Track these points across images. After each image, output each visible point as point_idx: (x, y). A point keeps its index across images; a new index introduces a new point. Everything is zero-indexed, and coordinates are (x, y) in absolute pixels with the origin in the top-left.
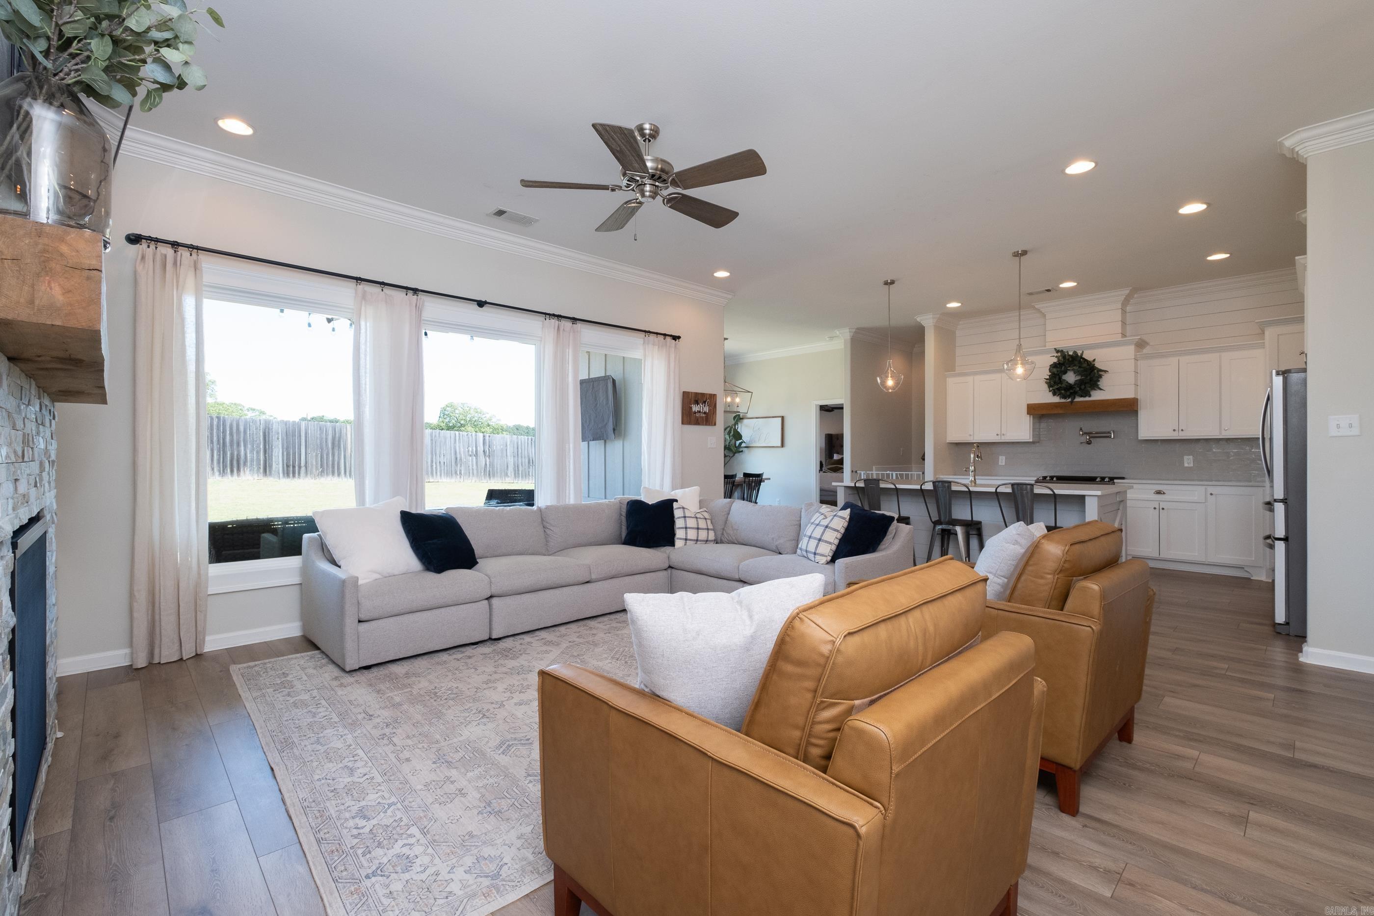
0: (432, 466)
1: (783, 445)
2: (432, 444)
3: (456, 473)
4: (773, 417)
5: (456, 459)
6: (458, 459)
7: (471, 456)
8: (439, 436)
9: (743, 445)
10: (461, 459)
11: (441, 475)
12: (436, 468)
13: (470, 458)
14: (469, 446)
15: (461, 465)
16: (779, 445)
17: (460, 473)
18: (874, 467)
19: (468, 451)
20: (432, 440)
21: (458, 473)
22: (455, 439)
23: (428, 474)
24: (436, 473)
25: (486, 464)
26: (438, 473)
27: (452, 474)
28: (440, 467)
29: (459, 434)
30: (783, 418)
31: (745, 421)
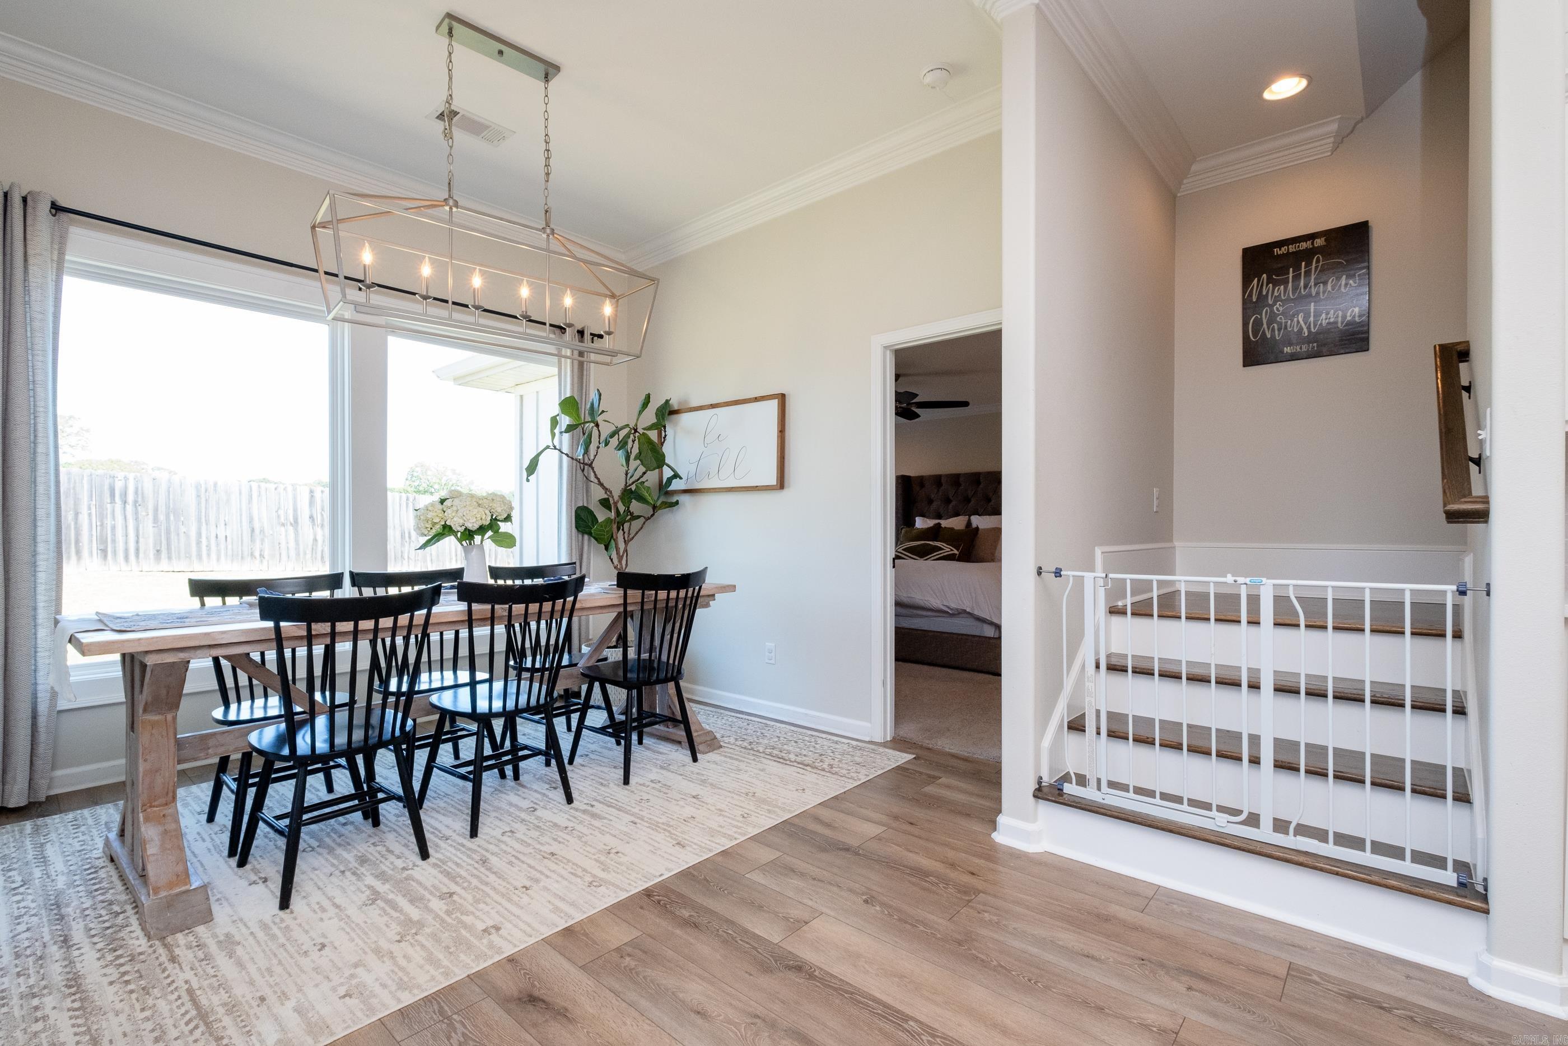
0: (199, 543)
1: (781, 484)
2: (199, 504)
3: (252, 555)
4: (756, 399)
5: (253, 530)
6: (257, 531)
7: (283, 525)
8: (215, 490)
9: (676, 485)
10: (262, 531)
11: (218, 559)
12: (208, 546)
13: (283, 529)
14: (279, 508)
15: (262, 541)
16: (773, 481)
17: (262, 556)
18: (1098, 552)
19: (279, 517)
20: (198, 496)
21: (257, 554)
22: (251, 497)
23: (190, 558)
24: (209, 555)
25: (315, 540)
26: (214, 556)
27: (242, 558)
28: (218, 545)
29: (259, 487)
30: (782, 398)
31: (685, 419)
